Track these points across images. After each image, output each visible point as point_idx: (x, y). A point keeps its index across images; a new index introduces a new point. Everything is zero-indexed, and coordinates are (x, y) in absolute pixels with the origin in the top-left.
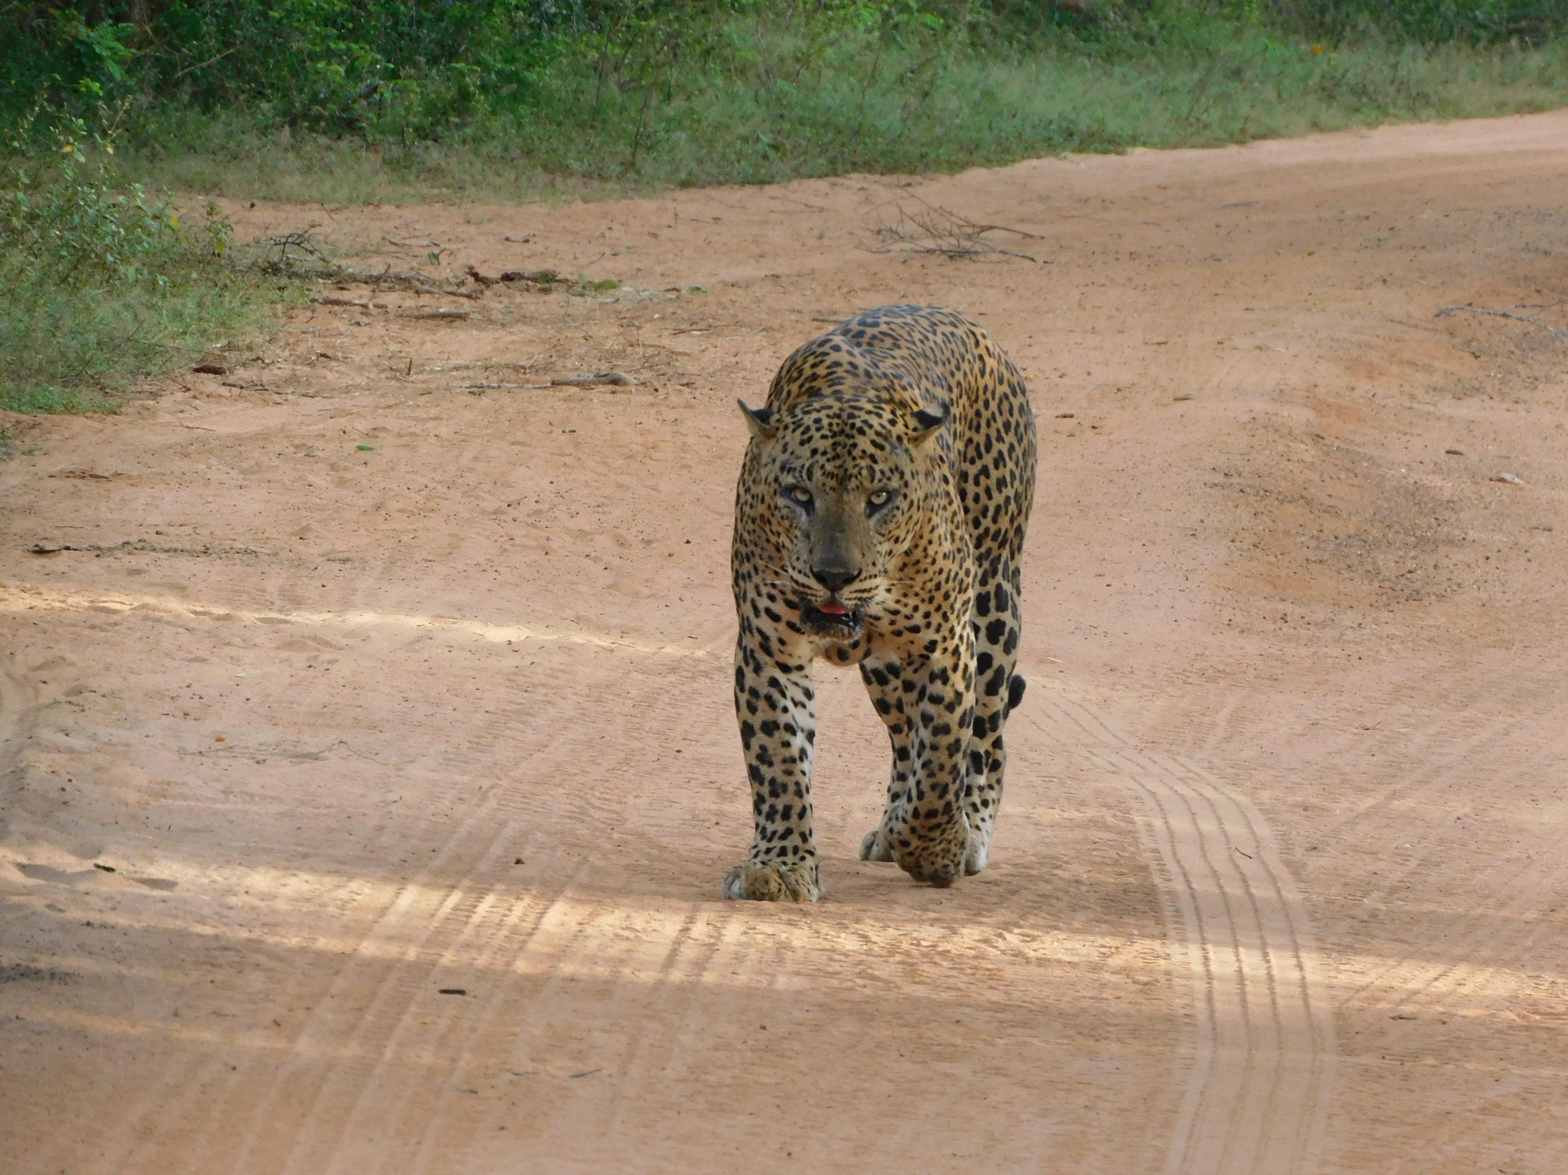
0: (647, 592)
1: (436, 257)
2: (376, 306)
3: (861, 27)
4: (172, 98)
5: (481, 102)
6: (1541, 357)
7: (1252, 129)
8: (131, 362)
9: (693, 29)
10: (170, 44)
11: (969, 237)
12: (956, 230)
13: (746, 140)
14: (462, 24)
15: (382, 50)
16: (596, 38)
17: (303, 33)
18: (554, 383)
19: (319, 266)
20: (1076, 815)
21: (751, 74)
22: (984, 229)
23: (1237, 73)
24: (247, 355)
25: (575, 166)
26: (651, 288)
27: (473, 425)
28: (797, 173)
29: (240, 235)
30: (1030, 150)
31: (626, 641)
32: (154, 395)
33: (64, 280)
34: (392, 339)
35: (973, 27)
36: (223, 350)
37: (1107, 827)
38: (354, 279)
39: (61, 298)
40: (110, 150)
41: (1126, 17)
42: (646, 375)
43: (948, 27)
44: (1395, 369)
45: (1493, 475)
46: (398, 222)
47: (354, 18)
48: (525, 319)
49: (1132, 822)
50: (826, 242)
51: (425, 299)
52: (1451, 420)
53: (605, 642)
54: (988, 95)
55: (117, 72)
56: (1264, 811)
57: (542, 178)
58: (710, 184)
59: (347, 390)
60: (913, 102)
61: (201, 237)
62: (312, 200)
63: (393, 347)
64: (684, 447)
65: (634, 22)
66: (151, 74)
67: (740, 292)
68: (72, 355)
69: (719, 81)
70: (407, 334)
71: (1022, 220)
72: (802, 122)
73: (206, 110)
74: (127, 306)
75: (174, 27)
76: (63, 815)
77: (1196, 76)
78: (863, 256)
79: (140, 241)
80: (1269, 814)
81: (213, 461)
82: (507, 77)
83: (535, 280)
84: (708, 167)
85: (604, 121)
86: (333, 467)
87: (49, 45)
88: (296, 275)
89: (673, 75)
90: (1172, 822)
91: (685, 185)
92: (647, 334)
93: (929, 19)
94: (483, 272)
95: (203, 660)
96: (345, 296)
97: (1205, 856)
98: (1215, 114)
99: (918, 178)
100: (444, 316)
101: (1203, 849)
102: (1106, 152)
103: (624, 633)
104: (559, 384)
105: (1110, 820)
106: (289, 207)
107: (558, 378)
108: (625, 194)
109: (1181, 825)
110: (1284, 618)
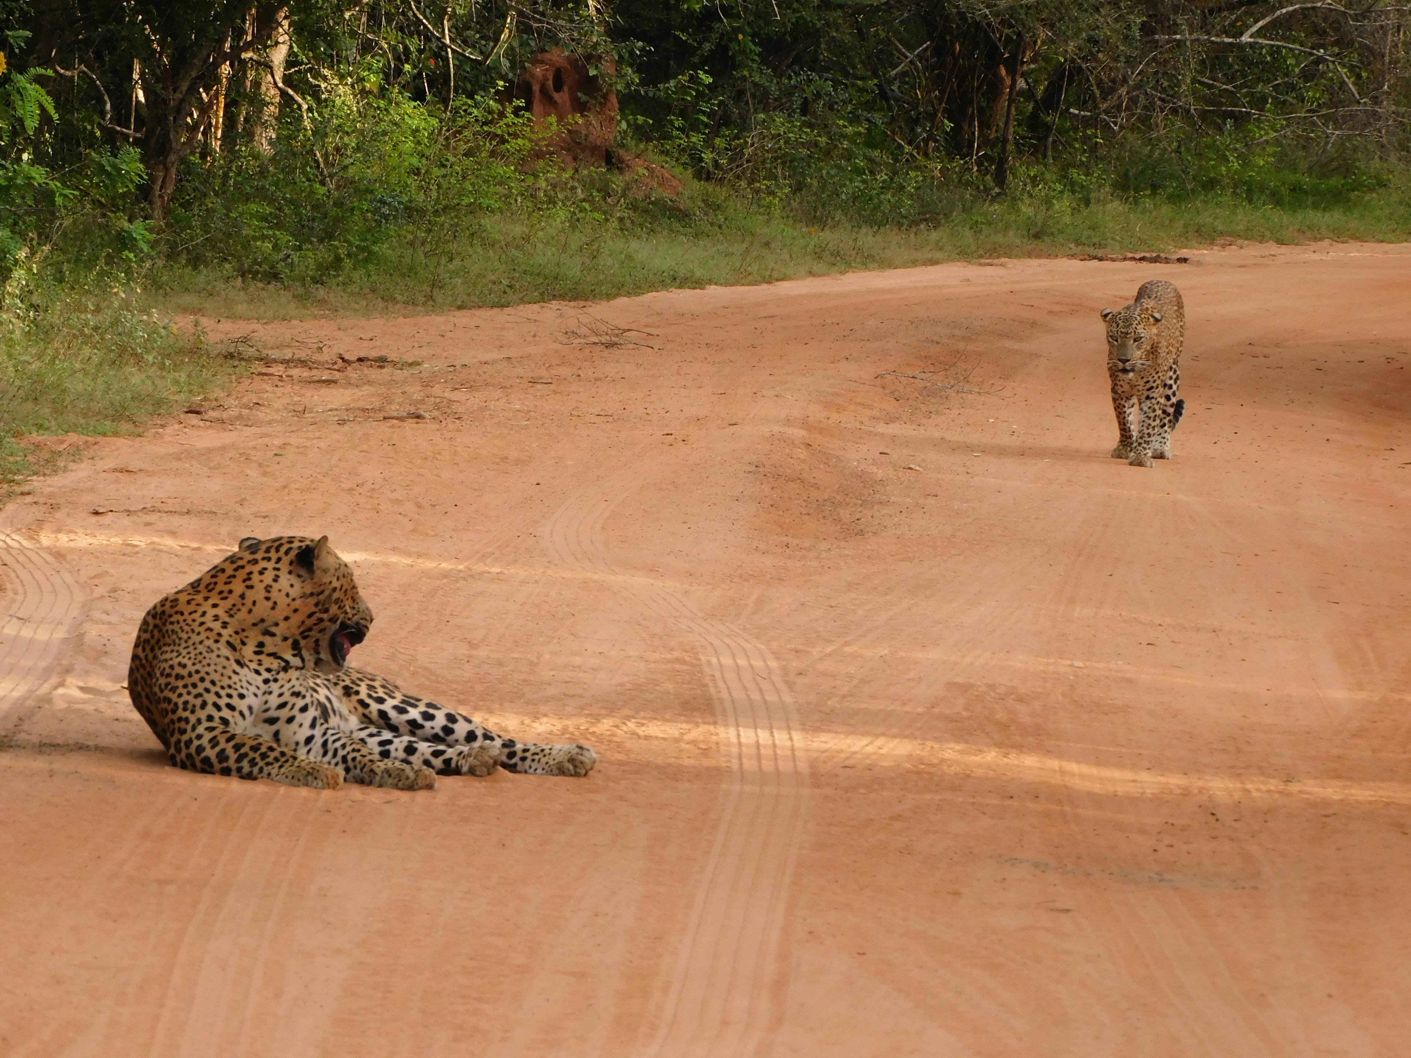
0: (432, 533)
1: (321, 348)
2: (287, 376)
3: (558, 220)
4: (176, 262)
5: (348, 264)
6: (934, 400)
7: (775, 275)
8: (151, 408)
9: (466, 221)
10: (175, 232)
11: (617, 335)
12: (609, 332)
13: (494, 283)
14: (337, 220)
15: (293, 235)
16: (411, 227)
17: (249, 226)
18: (385, 418)
19: (256, 354)
20: (669, 656)
21: (497, 246)
22: (625, 331)
23: (767, 244)
24: (215, 403)
25: (399, 298)
26: (440, 365)
27: (339, 441)
28: (522, 301)
29: (212, 337)
30: (652, 287)
31: (420, 561)
32: (163, 426)
33: (114, 363)
34: (295, 394)
35: (621, 220)
36: (201, 401)
37: (685, 663)
38: (275, 361)
39: (112, 373)
40: (139, 291)
41: (706, 214)
42: (436, 413)
43: (607, 220)
44: (852, 407)
45: (906, 466)
46: (301, 330)
47: (277, 217)
48: (370, 383)
49: (699, 660)
50: (537, 339)
51: (314, 372)
52: (882, 435)
53: (408, 561)
54: (629, 257)
55: (145, 248)
56: (773, 653)
57: (381, 304)
58: (474, 307)
59: (270, 423)
60: (587, 261)
61: (191, 338)
62: (252, 318)
63: (296, 399)
64: (456, 453)
65: (432, 219)
66: (164, 248)
67: (489, 367)
68: (117, 404)
69: (480, 250)
70: (303, 391)
71: (646, 326)
72: (525, 272)
73: (195, 268)
74: (149, 377)
75: (177, 223)
76: (104, 660)
77: (745, 246)
78: (559, 346)
79: (155, 341)
80: (777, 655)
81: (194, 463)
82: (361, 249)
83: (375, 361)
84: (473, 298)
85: (416, 273)
86: (260, 465)
87: (108, 233)
88: (242, 359)
89: (453, 247)
90: (722, 660)
91: (460, 308)
92: (437, 390)
93: (596, 215)
94: (346, 357)
95: (185, 573)
96: (270, 370)
97: (740, 678)
98: (755, 267)
99: (590, 303)
100: (324, 381)
101: (738, 674)
102: (695, 288)
103: (419, 556)
104: (389, 418)
105: (687, 659)
106: (240, 322)
107: (386, 415)
108: (427, 313)
109: (727, 661)
110: (787, 546)
